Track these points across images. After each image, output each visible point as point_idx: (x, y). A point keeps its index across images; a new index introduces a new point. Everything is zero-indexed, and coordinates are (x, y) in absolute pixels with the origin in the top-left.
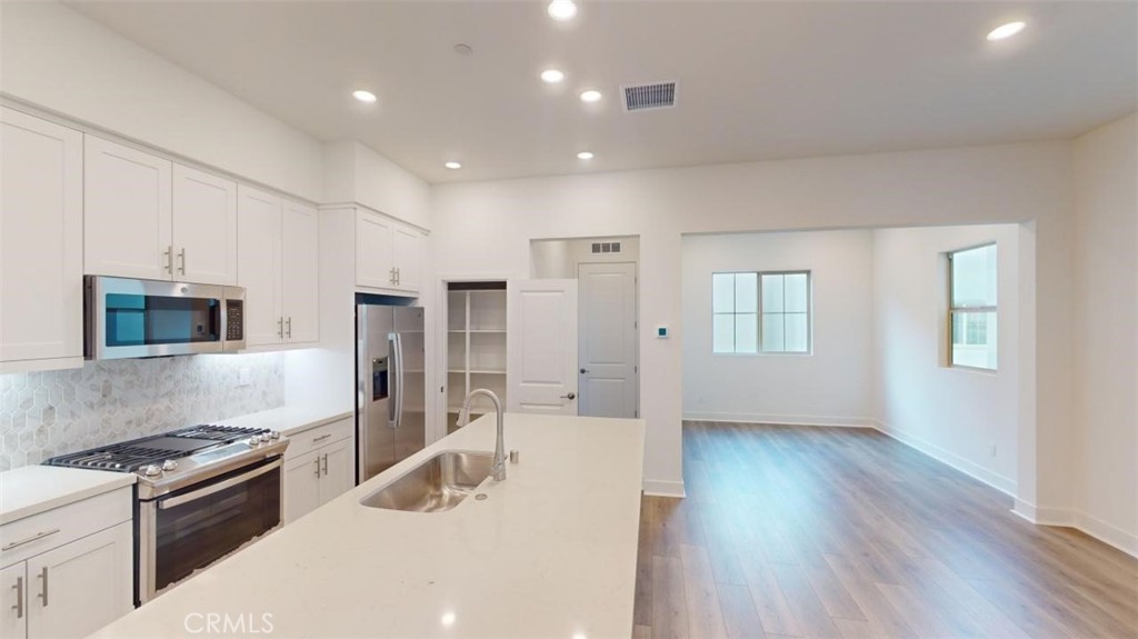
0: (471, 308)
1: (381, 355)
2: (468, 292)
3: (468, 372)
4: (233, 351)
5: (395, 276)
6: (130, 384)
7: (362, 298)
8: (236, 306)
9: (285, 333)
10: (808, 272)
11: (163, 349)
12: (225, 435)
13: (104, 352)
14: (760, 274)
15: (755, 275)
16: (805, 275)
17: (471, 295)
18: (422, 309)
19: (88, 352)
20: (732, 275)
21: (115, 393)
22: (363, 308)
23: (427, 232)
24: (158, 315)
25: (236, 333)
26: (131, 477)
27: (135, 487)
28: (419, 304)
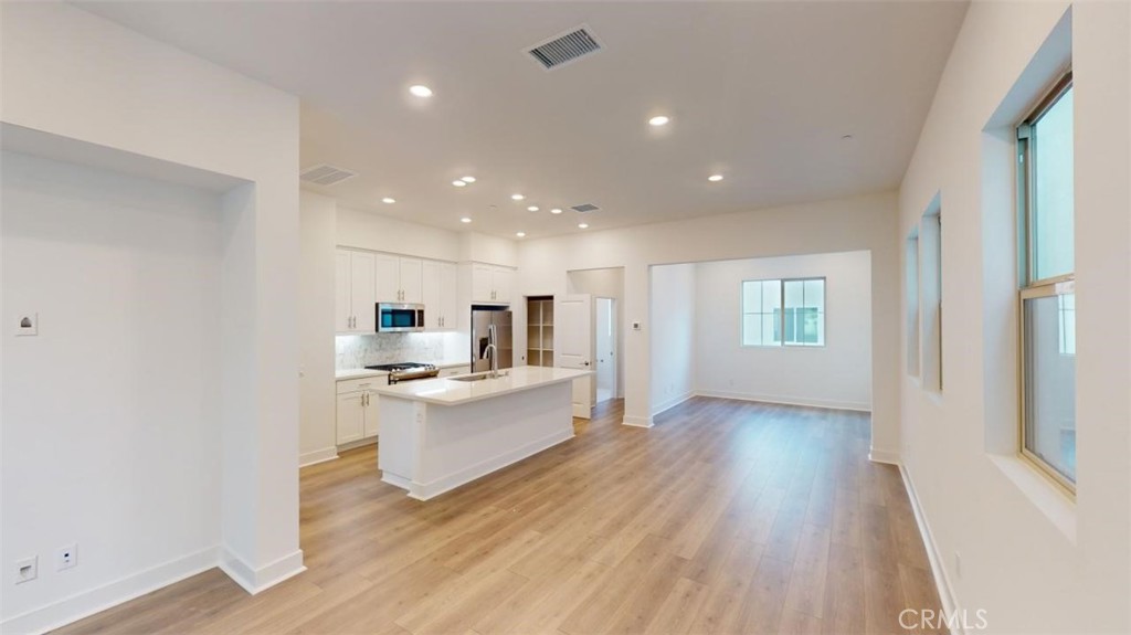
0: (544, 311)
1: (485, 336)
2: (542, 302)
3: (541, 350)
4: (420, 331)
5: (494, 295)
6: (387, 343)
7: (475, 308)
8: (421, 312)
9: (441, 324)
10: (824, 278)
11: (399, 329)
12: (416, 366)
13: (381, 329)
14: (783, 281)
15: (779, 282)
16: (822, 281)
17: (544, 304)
18: (511, 313)
19: (377, 330)
20: (759, 283)
21: (383, 346)
22: (475, 312)
23: (516, 269)
24: (398, 317)
25: (421, 324)
26: (388, 372)
27: (389, 375)
28: (510, 309)
